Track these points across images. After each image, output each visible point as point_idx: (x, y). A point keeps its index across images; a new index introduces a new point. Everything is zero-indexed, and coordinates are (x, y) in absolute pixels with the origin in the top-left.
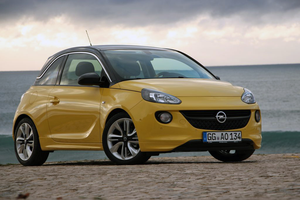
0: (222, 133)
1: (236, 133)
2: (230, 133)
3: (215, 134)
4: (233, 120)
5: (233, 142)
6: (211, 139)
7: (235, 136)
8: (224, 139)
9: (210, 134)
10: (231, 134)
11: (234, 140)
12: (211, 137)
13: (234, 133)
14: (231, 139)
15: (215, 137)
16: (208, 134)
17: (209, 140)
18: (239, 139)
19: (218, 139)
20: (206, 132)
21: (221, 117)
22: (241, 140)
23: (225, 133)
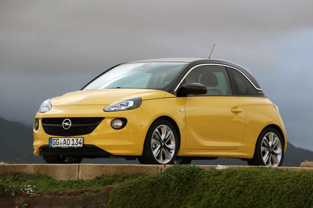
0: (65, 138)
1: (78, 139)
2: (72, 139)
3: (58, 140)
4: (76, 127)
5: (74, 147)
6: (55, 145)
7: (77, 142)
8: (66, 145)
9: (55, 140)
11: (75, 146)
12: (55, 142)
13: (76, 139)
14: (72, 145)
15: (58, 142)
16: (54, 139)
17: (53, 145)
18: (80, 144)
19: (61, 144)
20: (52, 138)
21: (67, 124)
23: (67, 139)
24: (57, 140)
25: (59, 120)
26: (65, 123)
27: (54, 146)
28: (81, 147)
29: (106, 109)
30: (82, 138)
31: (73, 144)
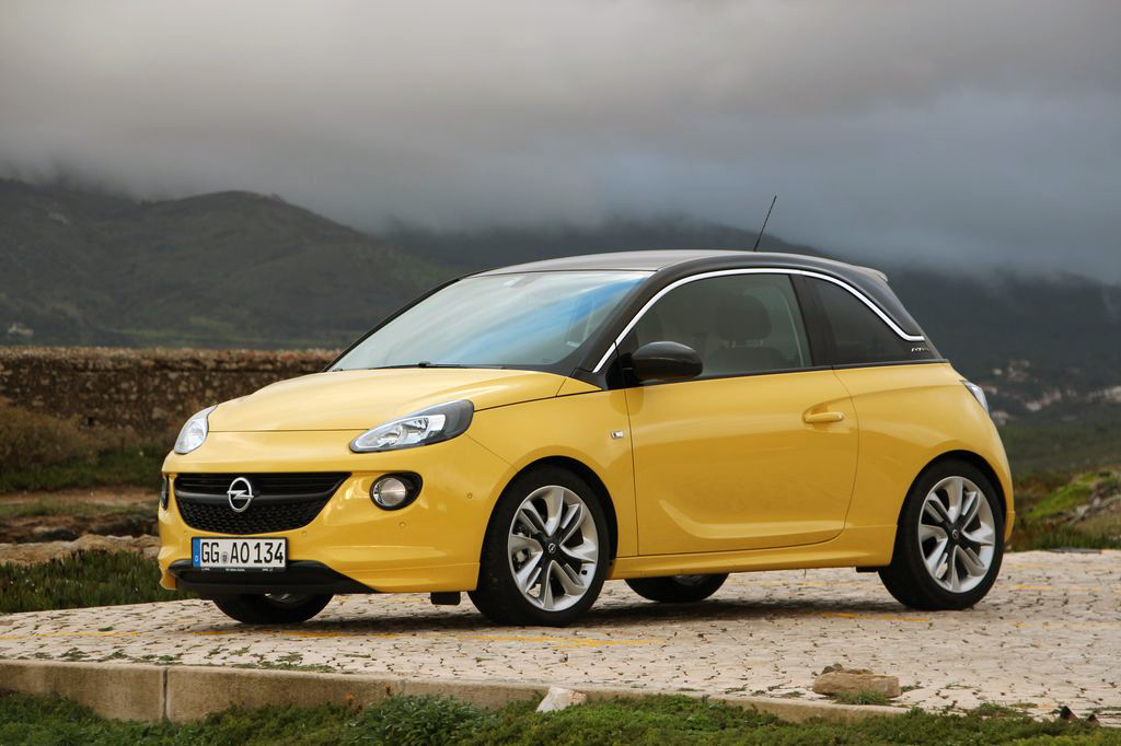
0: (235, 541)
1: (271, 544)
2: (256, 542)
3: (217, 544)
4: (267, 504)
5: (260, 569)
6: (208, 560)
7: (268, 552)
8: (238, 562)
9: (207, 544)
10: (258, 546)
11: (264, 565)
12: (207, 553)
13: (267, 544)
14: (255, 561)
15: (217, 553)
16: (204, 543)
17: (204, 561)
18: (278, 561)
19: (225, 559)
20: (200, 538)
21: (239, 494)
22: (283, 565)
23: (242, 541)
24: (215, 546)
25: (220, 481)
26: (234, 492)
27: (206, 564)
28: (281, 568)
29: (359, 446)
30: (283, 542)
31: (259, 561)
